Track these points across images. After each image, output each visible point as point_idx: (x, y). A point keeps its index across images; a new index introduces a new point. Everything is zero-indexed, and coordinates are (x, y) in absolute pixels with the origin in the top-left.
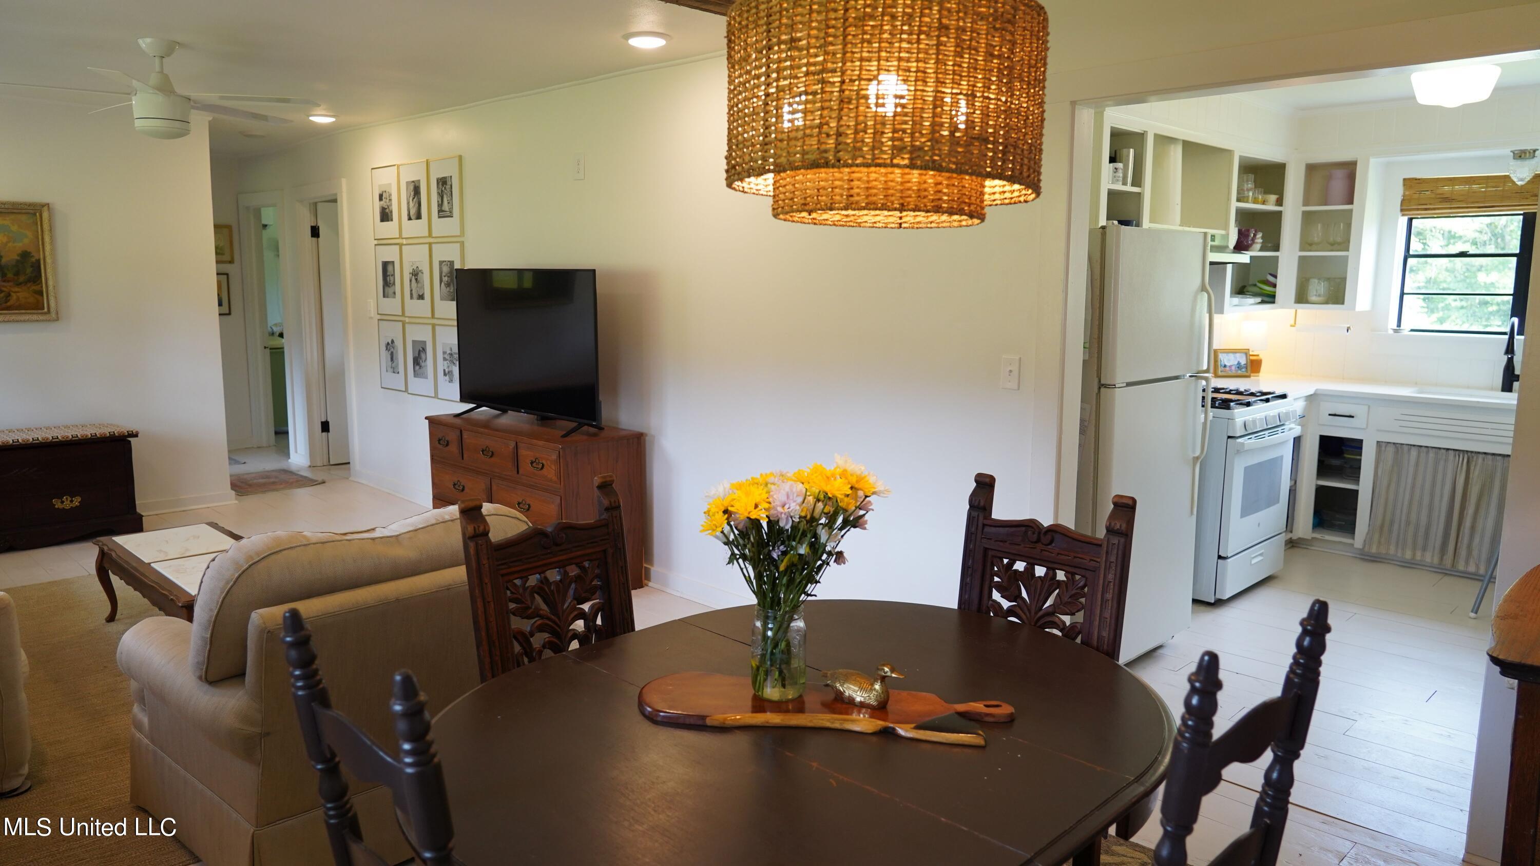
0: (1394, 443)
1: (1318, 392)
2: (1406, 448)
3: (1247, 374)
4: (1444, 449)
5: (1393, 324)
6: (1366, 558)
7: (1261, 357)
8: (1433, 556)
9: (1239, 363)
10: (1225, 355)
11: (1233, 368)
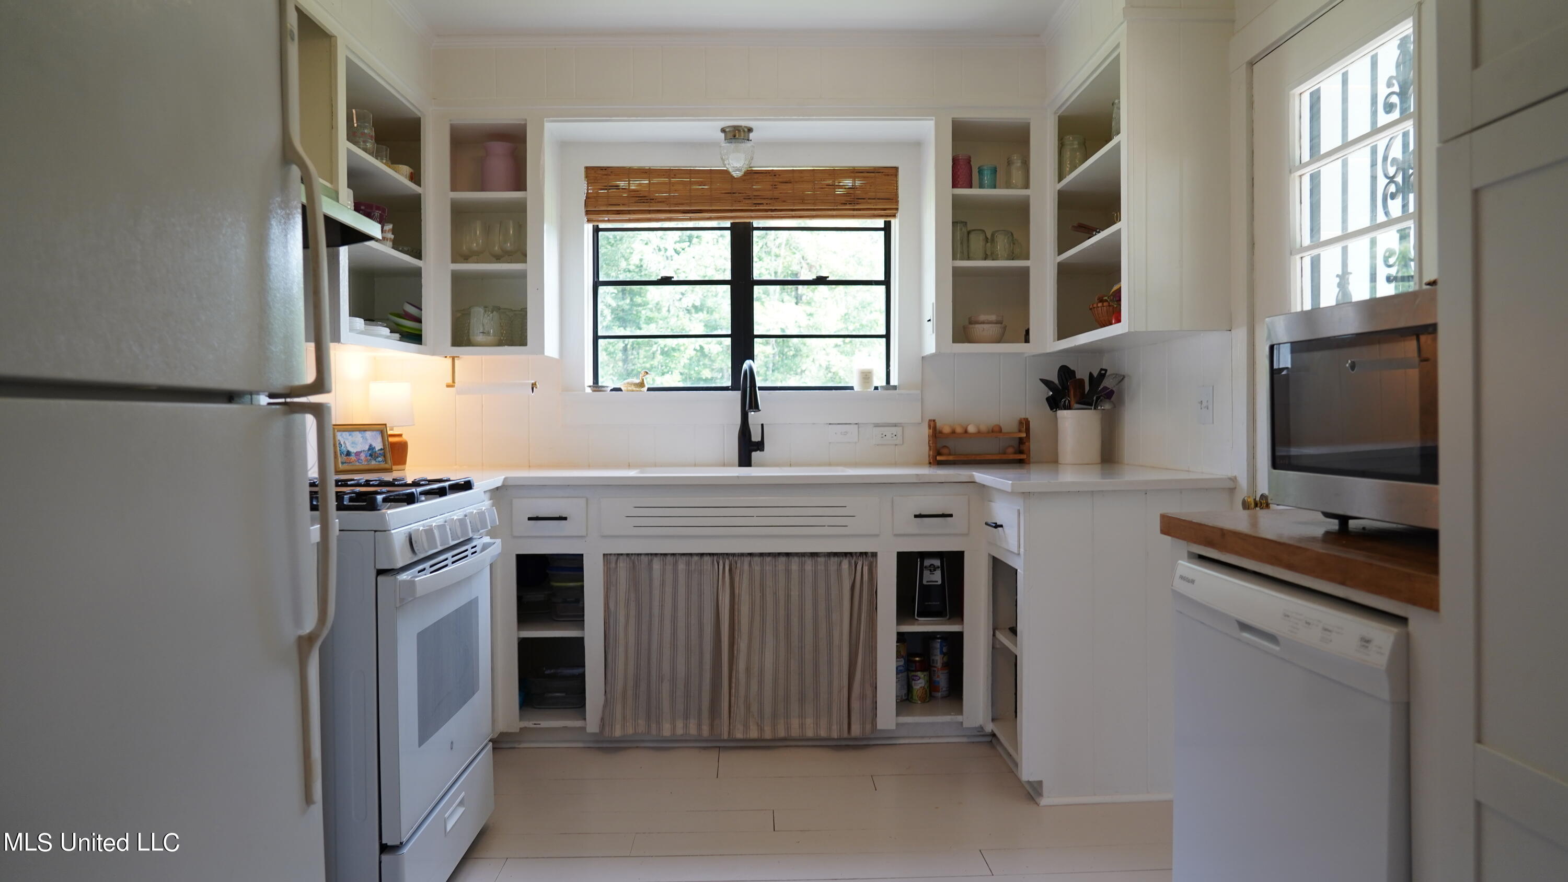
0: (628, 555)
1: (510, 483)
2: (645, 559)
3: (387, 466)
4: (697, 554)
5: (589, 380)
6: (605, 745)
7: (405, 437)
8: (699, 726)
9: (371, 448)
10: (346, 434)
11: (363, 456)
